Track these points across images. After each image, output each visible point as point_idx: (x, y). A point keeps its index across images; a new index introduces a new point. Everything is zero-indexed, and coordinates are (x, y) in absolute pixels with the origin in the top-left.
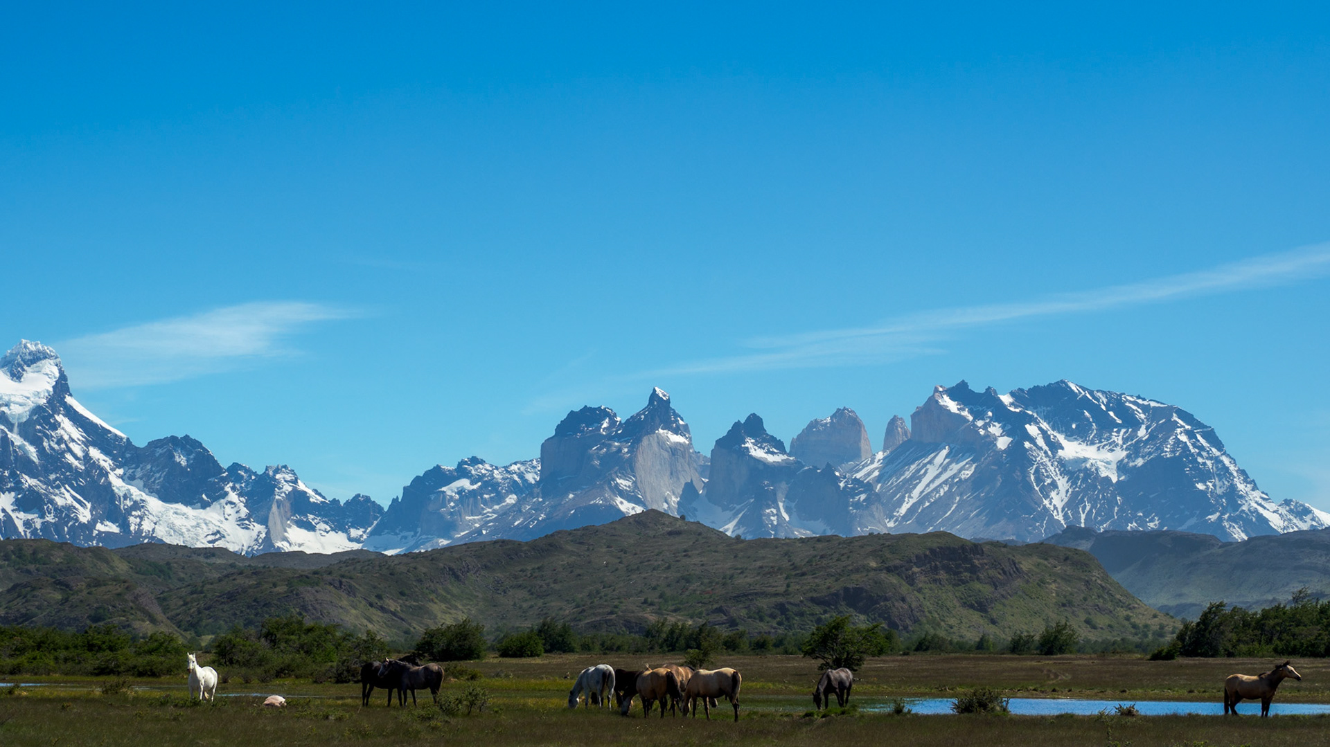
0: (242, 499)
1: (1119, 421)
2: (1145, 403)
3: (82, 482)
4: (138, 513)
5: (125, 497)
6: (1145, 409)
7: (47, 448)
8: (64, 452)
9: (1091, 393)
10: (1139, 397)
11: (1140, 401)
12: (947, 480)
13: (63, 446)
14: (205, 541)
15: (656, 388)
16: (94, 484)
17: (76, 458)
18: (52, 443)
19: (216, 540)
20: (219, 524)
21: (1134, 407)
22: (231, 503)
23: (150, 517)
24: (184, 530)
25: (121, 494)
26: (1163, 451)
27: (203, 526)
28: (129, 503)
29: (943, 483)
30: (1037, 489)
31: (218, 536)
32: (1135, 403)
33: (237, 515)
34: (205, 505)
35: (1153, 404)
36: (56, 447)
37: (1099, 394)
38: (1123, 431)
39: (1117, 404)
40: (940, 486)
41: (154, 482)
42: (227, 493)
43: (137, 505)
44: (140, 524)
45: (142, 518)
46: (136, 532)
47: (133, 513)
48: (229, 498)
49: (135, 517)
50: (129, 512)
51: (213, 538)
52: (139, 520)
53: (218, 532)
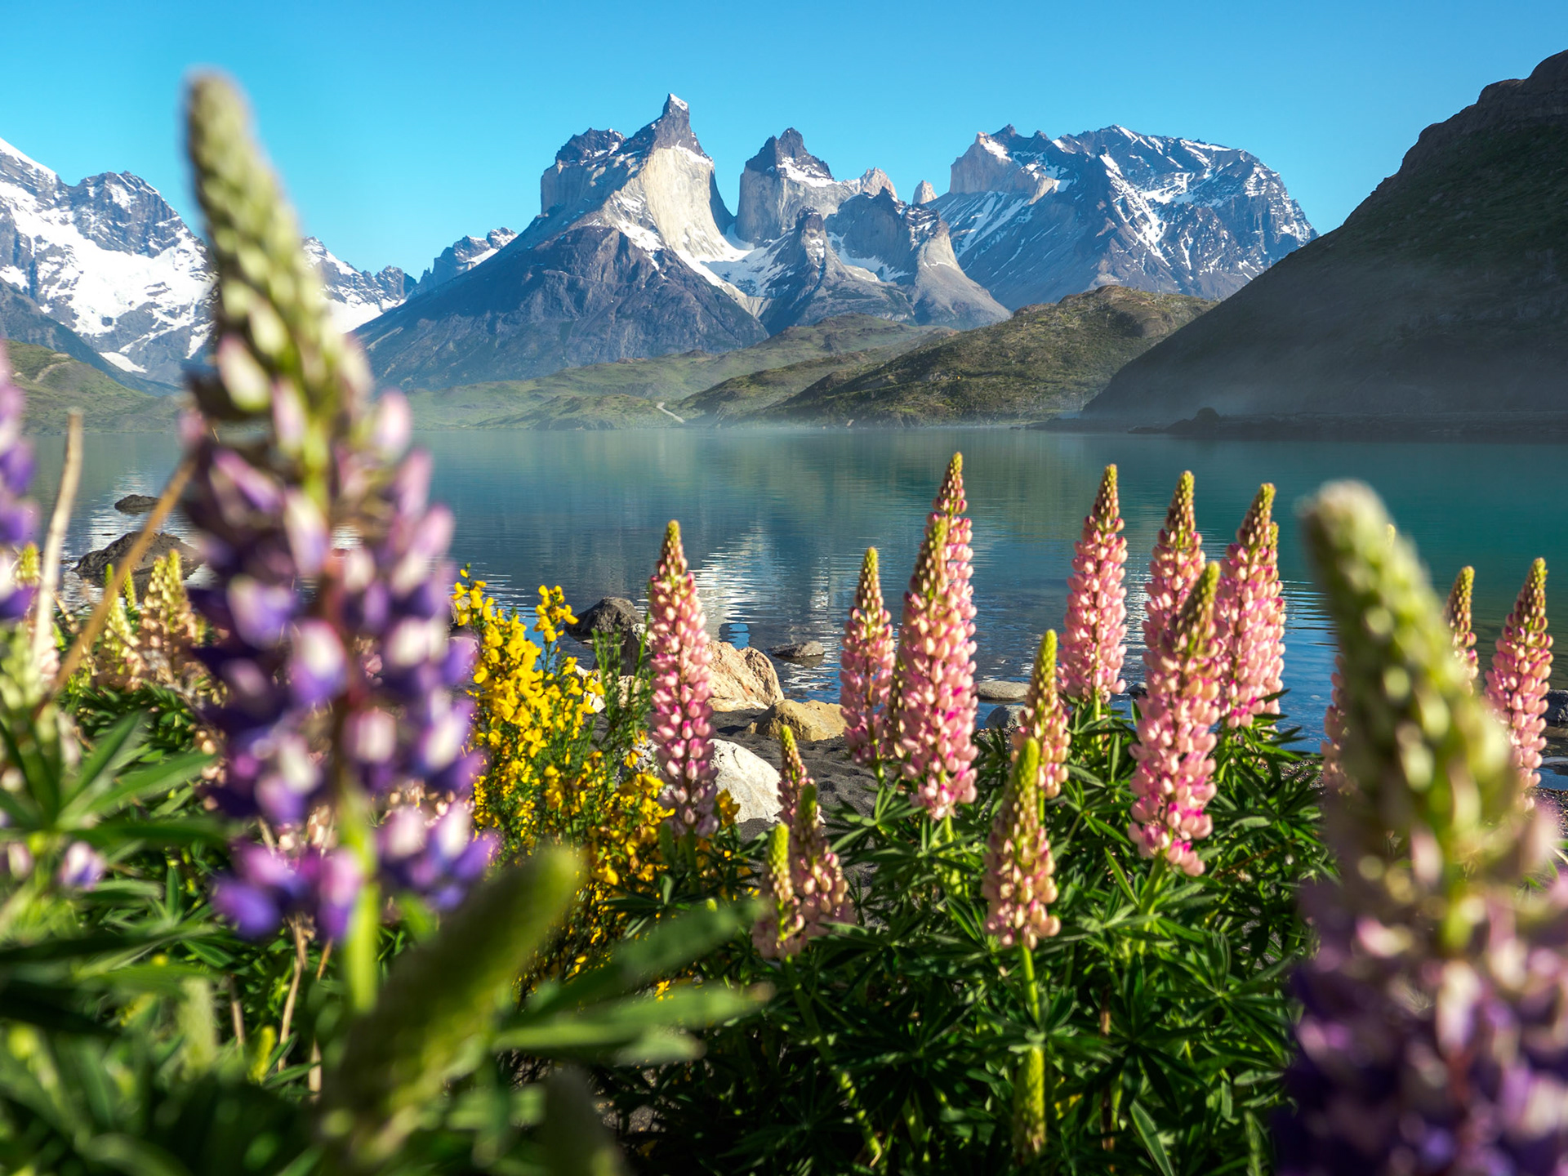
0: (200, 248)
1: (1179, 166)
2: (1206, 147)
4: (58, 259)
5: (38, 240)
6: (1207, 153)
9: (1146, 138)
10: (1198, 141)
11: (1202, 146)
12: (1002, 226)
15: (674, 98)
19: (161, 292)
20: (165, 274)
21: (1196, 152)
22: (185, 251)
23: (76, 264)
24: (115, 279)
25: (32, 237)
26: (1246, 189)
27: (145, 276)
28: (44, 247)
29: (999, 228)
30: (1126, 221)
31: (163, 288)
32: (1195, 148)
33: (192, 265)
34: (151, 253)
35: (1215, 148)
37: (1154, 140)
38: (1186, 175)
39: (1176, 149)
40: (996, 232)
41: (88, 227)
42: (179, 241)
43: (54, 250)
44: (57, 272)
45: (61, 265)
46: (46, 281)
47: (49, 259)
48: (181, 246)
49: (53, 263)
50: (42, 256)
51: (156, 289)
52: (56, 267)
53: (163, 284)
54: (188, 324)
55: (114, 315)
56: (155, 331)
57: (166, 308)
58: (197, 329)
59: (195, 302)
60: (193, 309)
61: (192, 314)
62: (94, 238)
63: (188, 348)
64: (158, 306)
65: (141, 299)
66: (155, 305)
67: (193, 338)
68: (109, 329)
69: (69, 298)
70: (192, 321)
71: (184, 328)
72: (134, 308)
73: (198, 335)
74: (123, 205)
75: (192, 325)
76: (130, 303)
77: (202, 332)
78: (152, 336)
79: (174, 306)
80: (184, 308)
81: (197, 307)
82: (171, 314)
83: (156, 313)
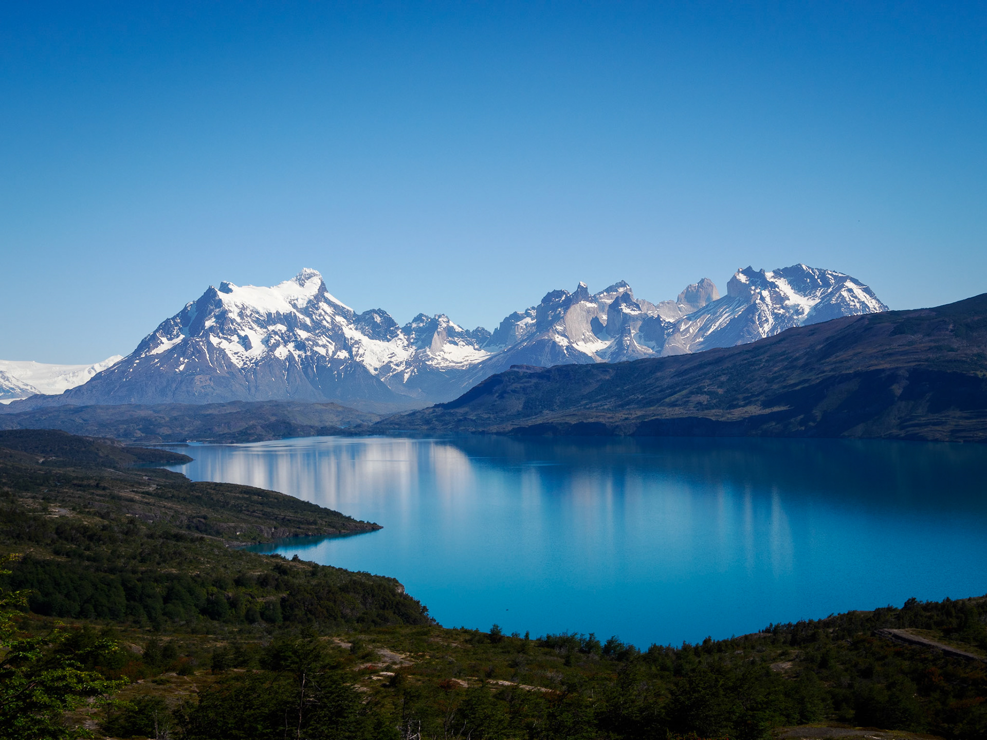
3: (330, 333)
4: (357, 346)
5: (351, 339)
7: (315, 318)
8: (322, 320)
13: (322, 317)
14: (387, 357)
16: (336, 333)
17: (328, 322)
18: (316, 316)
19: (393, 357)
20: (394, 349)
23: (363, 347)
24: (378, 352)
25: (349, 338)
27: (387, 350)
28: (353, 341)
31: (393, 355)
33: (403, 345)
34: (389, 341)
36: (318, 318)
41: (365, 331)
42: (398, 335)
43: (357, 342)
44: (358, 351)
45: (359, 348)
46: (355, 355)
47: (355, 346)
48: (399, 337)
49: (356, 348)
50: (353, 345)
51: (391, 356)
52: (357, 349)
53: (393, 353)
54: (403, 369)
55: (378, 367)
56: (392, 372)
57: (395, 363)
58: (406, 371)
59: (405, 360)
60: (404, 363)
61: (404, 365)
62: (367, 335)
63: (404, 379)
64: (393, 362)
65: (386, 360)
66: (391, 362)
67: (405, 374)
68: (376, 373)
69: (363, 361)
70: (404, 368)
71: (402, 370)
72: (384, 364)
73: (407, 373)
74: (378, 322)
75: (405, 369)
76: (383, 362)
77: (408, 372)
78: (391, 374)
79: (398, 362)
80: (401, 363)
81: (406, 362)
82: (397, 365)
83: (392, 365)
